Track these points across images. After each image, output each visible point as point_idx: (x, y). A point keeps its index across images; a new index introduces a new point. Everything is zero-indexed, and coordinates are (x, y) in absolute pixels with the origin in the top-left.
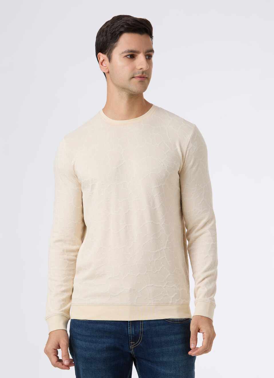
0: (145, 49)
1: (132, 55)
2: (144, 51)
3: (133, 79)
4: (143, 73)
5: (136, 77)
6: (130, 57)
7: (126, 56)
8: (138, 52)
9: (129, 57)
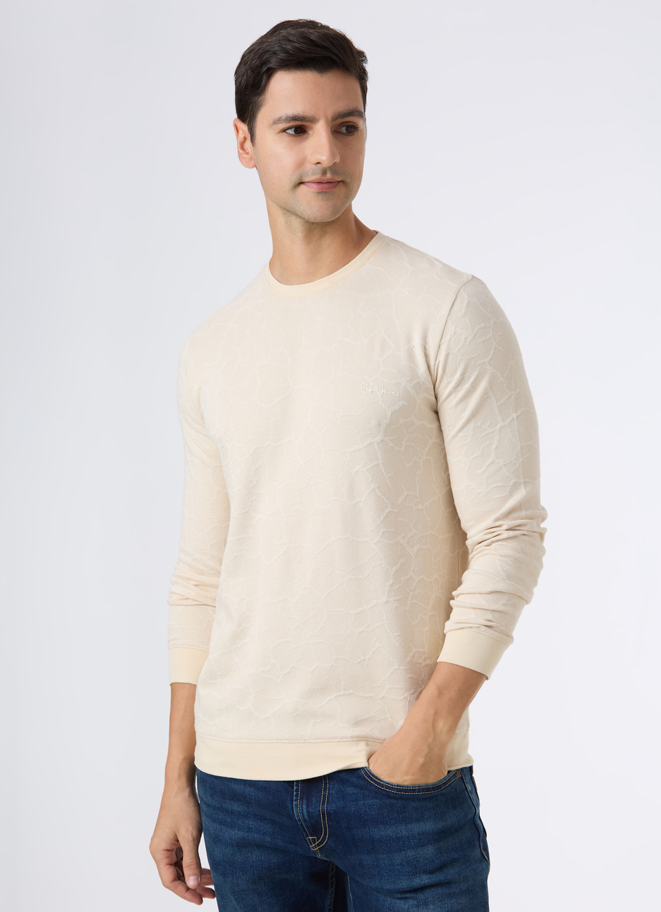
0: (330, 112)
1: (299, 128)
2: (330, 117)
3: (302, 187)
4: (324, 172)
5: (308, 182)
6: (295, 131)
7: (284, 131)
8: (313, 120)
9: (291, 132)
